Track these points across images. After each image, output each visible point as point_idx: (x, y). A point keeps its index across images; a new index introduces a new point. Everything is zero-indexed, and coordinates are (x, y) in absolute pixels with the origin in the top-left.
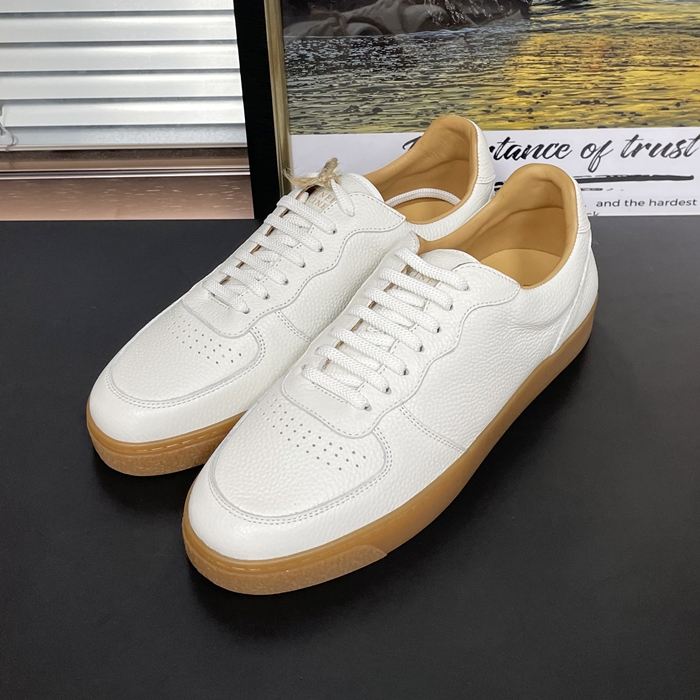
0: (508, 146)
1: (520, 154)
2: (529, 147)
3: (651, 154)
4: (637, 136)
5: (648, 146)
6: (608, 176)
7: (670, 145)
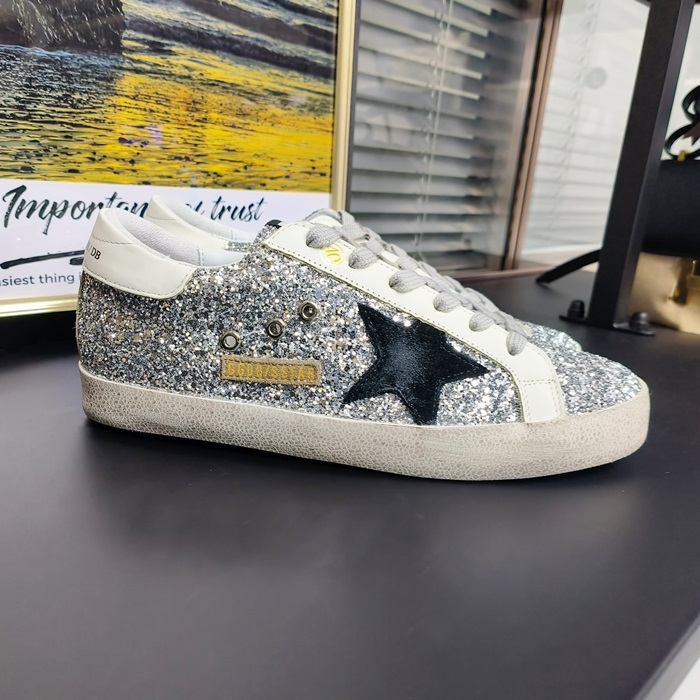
0: (115, 203)
2: (136, 205)
3: (232, 217)
4: (220, 198)
5: (229, 208)
7: (244, 208)
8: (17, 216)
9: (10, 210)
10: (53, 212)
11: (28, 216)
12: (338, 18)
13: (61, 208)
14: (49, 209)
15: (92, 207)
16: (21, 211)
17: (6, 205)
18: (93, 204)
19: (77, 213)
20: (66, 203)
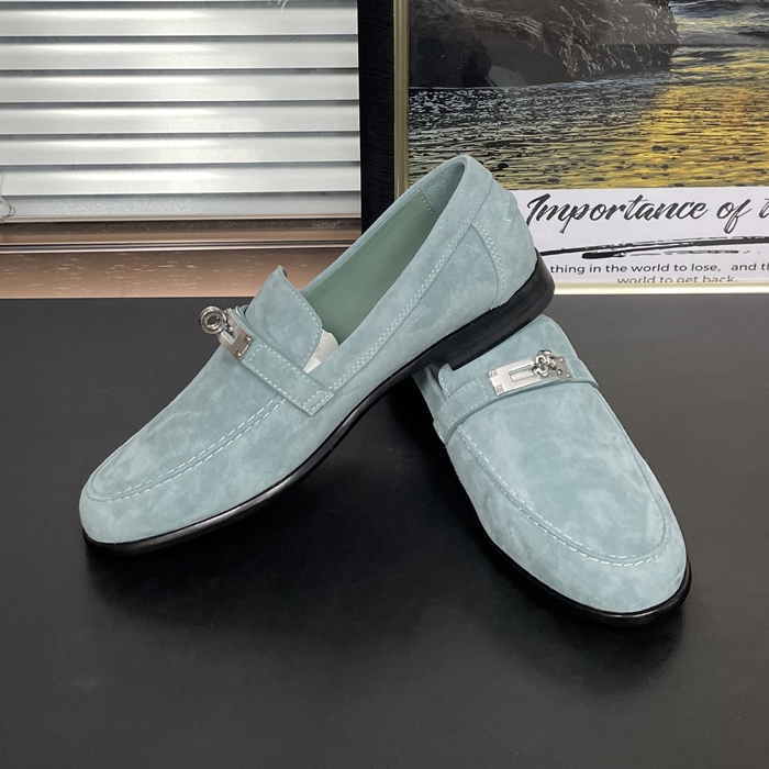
0: (640, 204)
1: (653, 213)
2: (663, 205)
6: (745, 238)
8: (538, 219)
9: (533, 214)
10: (572, 215)
11: (548, 218)
13: (582, 210)
14: (569, 212)
15: (613, 209)
16: (542, 214)
17: (531, 210)
18: (614, 206)
19: (597, 214)
20: (587, 207)
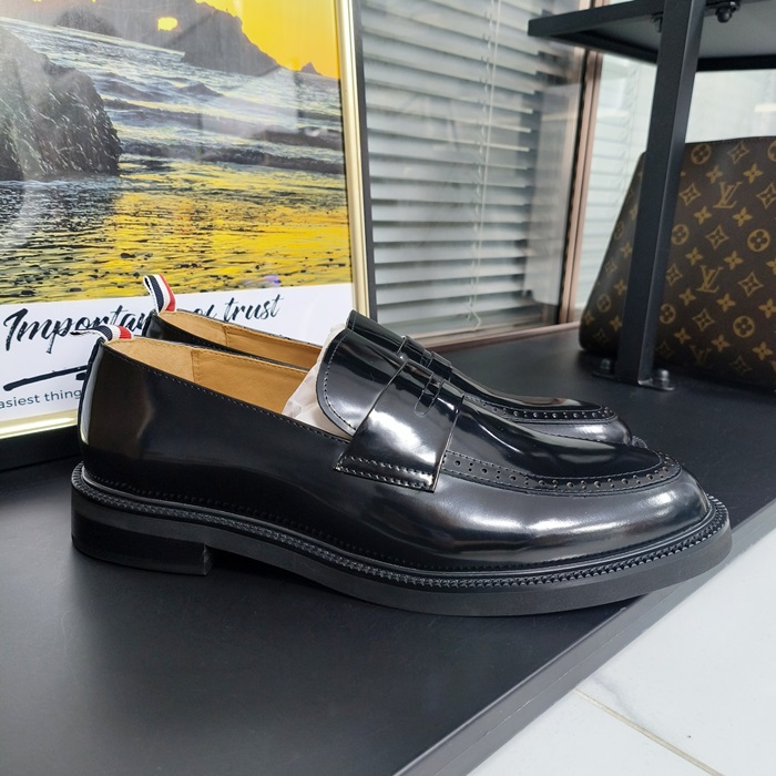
0: (122, 315)
1: (135, 324)
3: (247, 316)
4: (233, 299)
5: (243, 308)
7: (259, 307)
8: (19, 338)
9: (12, 333)
10: (56, 331)
11: (31, 337)
12: (342, 117)
13: (65, 326)
14: (52, 328)
15: (97, 321)
16: (23, 333)
17: (8, 329)
19: (82, 328)
20: (70, 320)
